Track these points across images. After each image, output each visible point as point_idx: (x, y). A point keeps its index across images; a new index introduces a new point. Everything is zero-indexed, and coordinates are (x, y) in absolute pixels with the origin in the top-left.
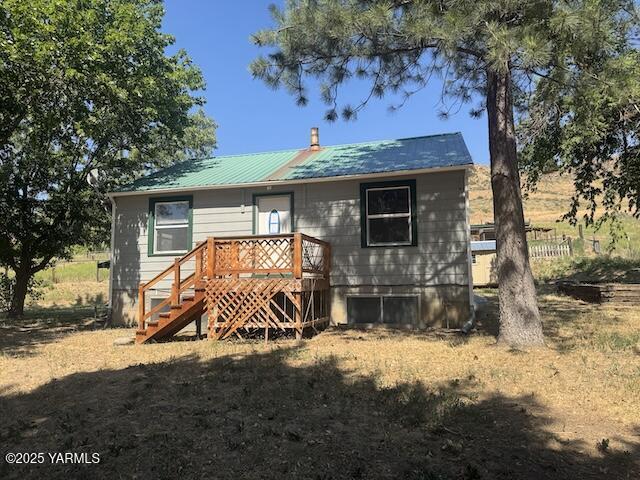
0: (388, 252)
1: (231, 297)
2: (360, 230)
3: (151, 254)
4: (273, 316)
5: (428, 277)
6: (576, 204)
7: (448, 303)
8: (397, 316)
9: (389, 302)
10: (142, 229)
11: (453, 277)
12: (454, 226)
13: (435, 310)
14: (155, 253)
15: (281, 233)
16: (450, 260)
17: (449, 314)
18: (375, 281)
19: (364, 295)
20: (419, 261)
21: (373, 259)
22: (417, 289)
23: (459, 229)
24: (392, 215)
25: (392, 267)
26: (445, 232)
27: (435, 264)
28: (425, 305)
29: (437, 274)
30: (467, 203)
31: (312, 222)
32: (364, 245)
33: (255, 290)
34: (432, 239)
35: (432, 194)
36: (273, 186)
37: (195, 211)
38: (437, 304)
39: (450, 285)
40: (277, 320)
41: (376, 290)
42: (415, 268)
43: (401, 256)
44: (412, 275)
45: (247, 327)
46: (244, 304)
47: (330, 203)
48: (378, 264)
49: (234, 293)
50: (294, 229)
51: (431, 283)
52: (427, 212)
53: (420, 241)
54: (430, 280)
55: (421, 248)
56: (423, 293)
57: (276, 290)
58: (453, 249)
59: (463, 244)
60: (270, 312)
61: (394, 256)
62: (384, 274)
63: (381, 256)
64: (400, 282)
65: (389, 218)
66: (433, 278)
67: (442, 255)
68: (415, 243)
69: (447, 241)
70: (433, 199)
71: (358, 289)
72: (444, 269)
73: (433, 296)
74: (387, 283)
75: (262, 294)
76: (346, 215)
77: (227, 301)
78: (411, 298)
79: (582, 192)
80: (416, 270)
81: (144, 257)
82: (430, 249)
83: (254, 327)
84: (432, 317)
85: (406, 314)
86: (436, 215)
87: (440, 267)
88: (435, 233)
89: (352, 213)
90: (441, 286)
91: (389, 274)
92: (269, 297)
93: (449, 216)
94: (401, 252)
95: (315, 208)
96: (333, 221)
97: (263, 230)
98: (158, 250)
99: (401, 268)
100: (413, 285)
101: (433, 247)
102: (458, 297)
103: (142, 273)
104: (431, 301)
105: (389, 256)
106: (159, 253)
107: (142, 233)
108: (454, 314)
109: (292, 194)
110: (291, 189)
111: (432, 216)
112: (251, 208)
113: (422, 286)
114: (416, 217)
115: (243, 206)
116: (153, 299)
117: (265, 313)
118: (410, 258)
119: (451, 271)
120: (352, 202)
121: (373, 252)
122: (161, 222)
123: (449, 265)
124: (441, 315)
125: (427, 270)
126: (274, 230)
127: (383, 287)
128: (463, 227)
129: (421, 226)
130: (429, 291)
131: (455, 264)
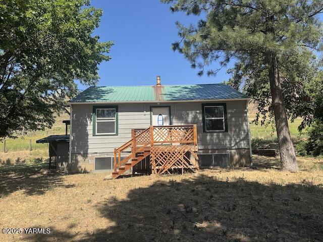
0: (215, 134)
1: (164, 154)
2: (202, 124)
3: (94, 135)
4: (186, 162)
5: (233, 145)
6: (258, 116)
7: (241, 156)
8: (220, 162)
9: (216, 156)
10: (89, 122)
11: (243, 145)
12: (242, 124)
13: (236, 159)
14: (96, 134)
15: (164, 125)
16: (241, 138)
17: (242, 161)
18: (210, 147)
19: (205, 154)
20: (229, 138)
21: (208, 138)
22: (228, 151)
23: (244, 125)
24: (216, 118)
25: (217, 141)
26: (239, 127)
27: (235, 140)
28: (232, 157)
29: (236, 144)
30: (248, 114)
31: (179, 120)
32: (204, 131)
33: (176, 151)
34: (234, 129)
35: (233, 110)
36: (160, 103)
37: (119, 113)
38: (237, 157)
39: (242, 148)
40: (187, 164)
41: (210, 151)
42: (227, 141)
43: (221, 136)
44: (226, 144)
45: (173, 168)
46: (171, 158)
47: (188, 112)
48: (211, 140)
49: (166, 153)
50: (171, 123)
51: (234, 148)
52: (231, 117)
53: (229, 130)
54: (233, 147)
55: (229, 133)
56: (231, 152)
57: (186, 151)
58: (243, 133)
59: (246, 131)
60: (184, 161)
61: (218, 136)
62: (213, 144)
63: (212, 136)
64: (221, 148)
65: (215, 120)
66: (235, 146)
67: (238, 135)
68: (227, 131)
69: (240, 130)
70: (233, 112)
71: (202, 151)
72: (239, 142)
73: (235, 153)
74: (215, 148)
75: (179, 153)
76: (195, 117)
77: (162, 156)
78: (226, 154)
79: (260, 111)
80: (227, 142)
81: (90, 136)
82: (233, 133)
83: (176, 168)
84: (235, 163)
85: (224, 162)
86: (235, 119)
87: (237, 141)
88: (234, 126)
89: (198, 117)
90: (238, 149)
91: (216, 144)
92: (183, 154)
93: (240, 120)
94: (221, 134)
95: (181, 114)
96: (190, 120)
97: (155, 123)
98: (98, 133)
99: (221, 141)
100: (227, 149)
101: (234, 132)
102: (245, 153)
103: (89, 145)
104: (234, 155)
105: (215, 136)
106: (99, 134)
107: (89, 123)
108: (244, 161)
109: (170, 107)
110: (169, 105)
111: (233, 119)
112: (149, 113)
113: (231, 149)
114: (227, 119)
115: (145, 112)
116: (96, 158)
117: (182, 161)
118: (225, 137)
119: (242, 142)
120: (198, 111)
121: (209, 134)
122: (99, 119)
123: (241, 140)
124: (238, 161)
125: (232, 142)
126: (160, 123)
127: (213, 150)
128: (246, 124)
129: (229, 123)
130: (233, 151)
131: (243, 139)
